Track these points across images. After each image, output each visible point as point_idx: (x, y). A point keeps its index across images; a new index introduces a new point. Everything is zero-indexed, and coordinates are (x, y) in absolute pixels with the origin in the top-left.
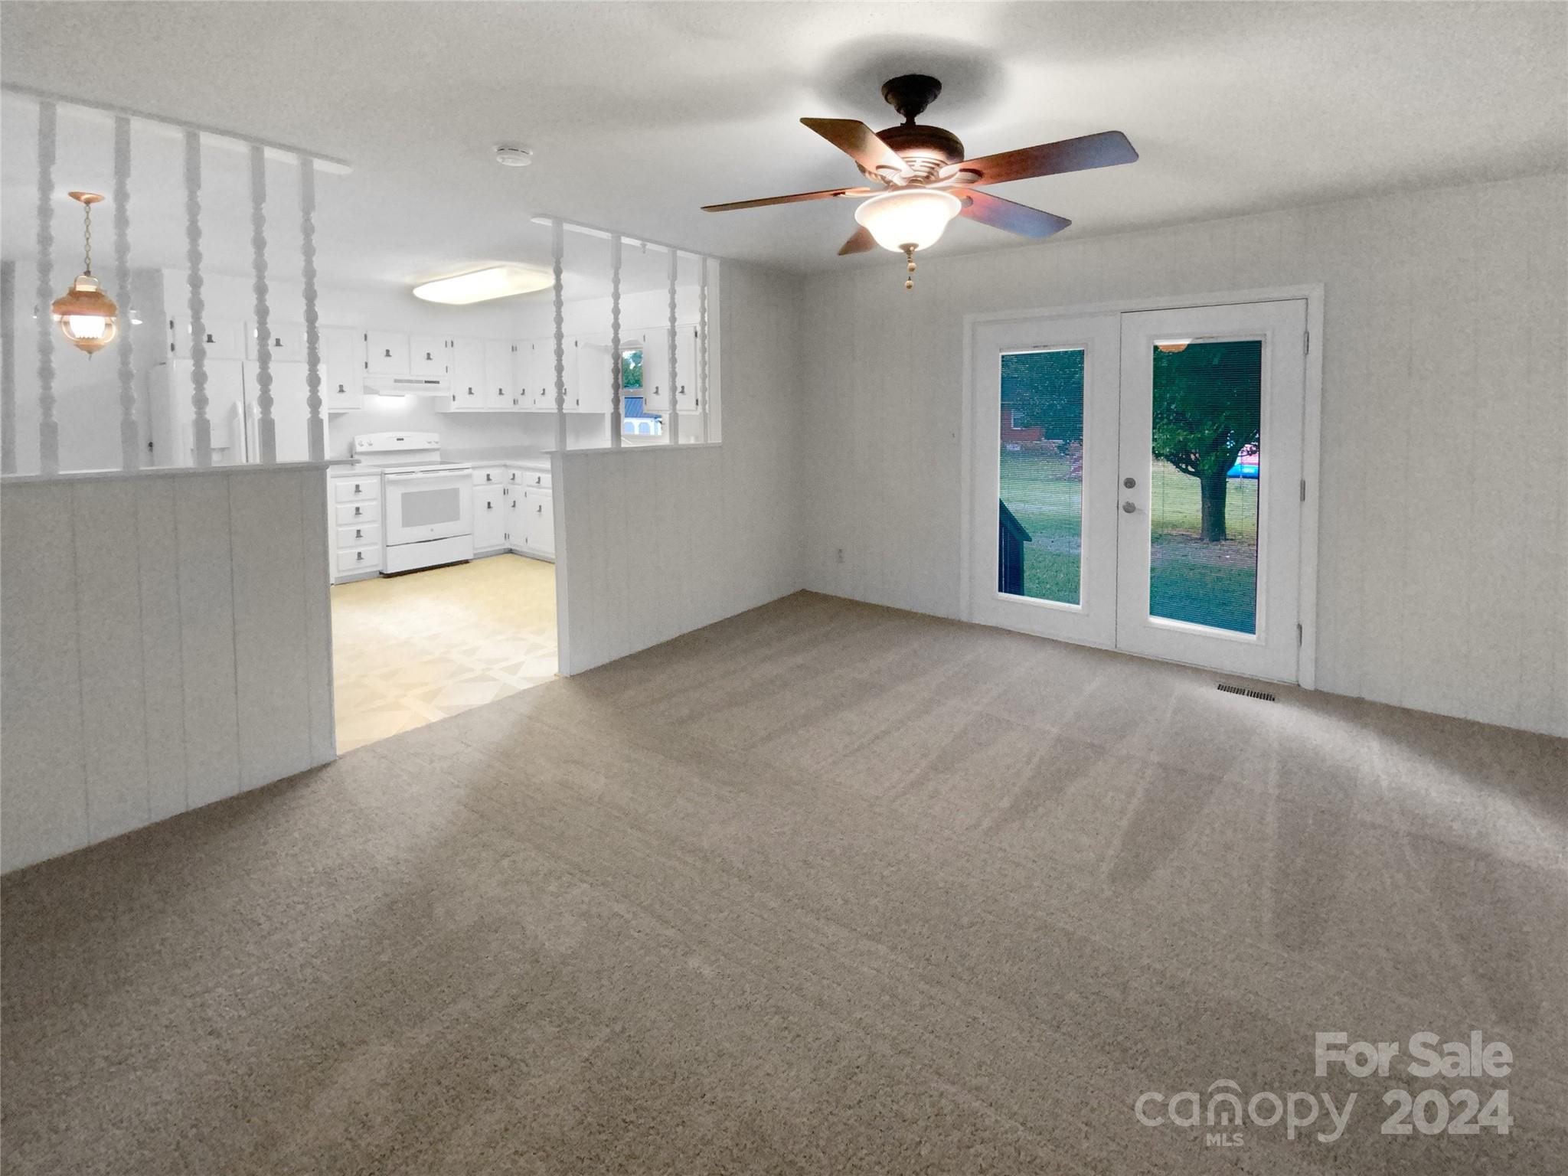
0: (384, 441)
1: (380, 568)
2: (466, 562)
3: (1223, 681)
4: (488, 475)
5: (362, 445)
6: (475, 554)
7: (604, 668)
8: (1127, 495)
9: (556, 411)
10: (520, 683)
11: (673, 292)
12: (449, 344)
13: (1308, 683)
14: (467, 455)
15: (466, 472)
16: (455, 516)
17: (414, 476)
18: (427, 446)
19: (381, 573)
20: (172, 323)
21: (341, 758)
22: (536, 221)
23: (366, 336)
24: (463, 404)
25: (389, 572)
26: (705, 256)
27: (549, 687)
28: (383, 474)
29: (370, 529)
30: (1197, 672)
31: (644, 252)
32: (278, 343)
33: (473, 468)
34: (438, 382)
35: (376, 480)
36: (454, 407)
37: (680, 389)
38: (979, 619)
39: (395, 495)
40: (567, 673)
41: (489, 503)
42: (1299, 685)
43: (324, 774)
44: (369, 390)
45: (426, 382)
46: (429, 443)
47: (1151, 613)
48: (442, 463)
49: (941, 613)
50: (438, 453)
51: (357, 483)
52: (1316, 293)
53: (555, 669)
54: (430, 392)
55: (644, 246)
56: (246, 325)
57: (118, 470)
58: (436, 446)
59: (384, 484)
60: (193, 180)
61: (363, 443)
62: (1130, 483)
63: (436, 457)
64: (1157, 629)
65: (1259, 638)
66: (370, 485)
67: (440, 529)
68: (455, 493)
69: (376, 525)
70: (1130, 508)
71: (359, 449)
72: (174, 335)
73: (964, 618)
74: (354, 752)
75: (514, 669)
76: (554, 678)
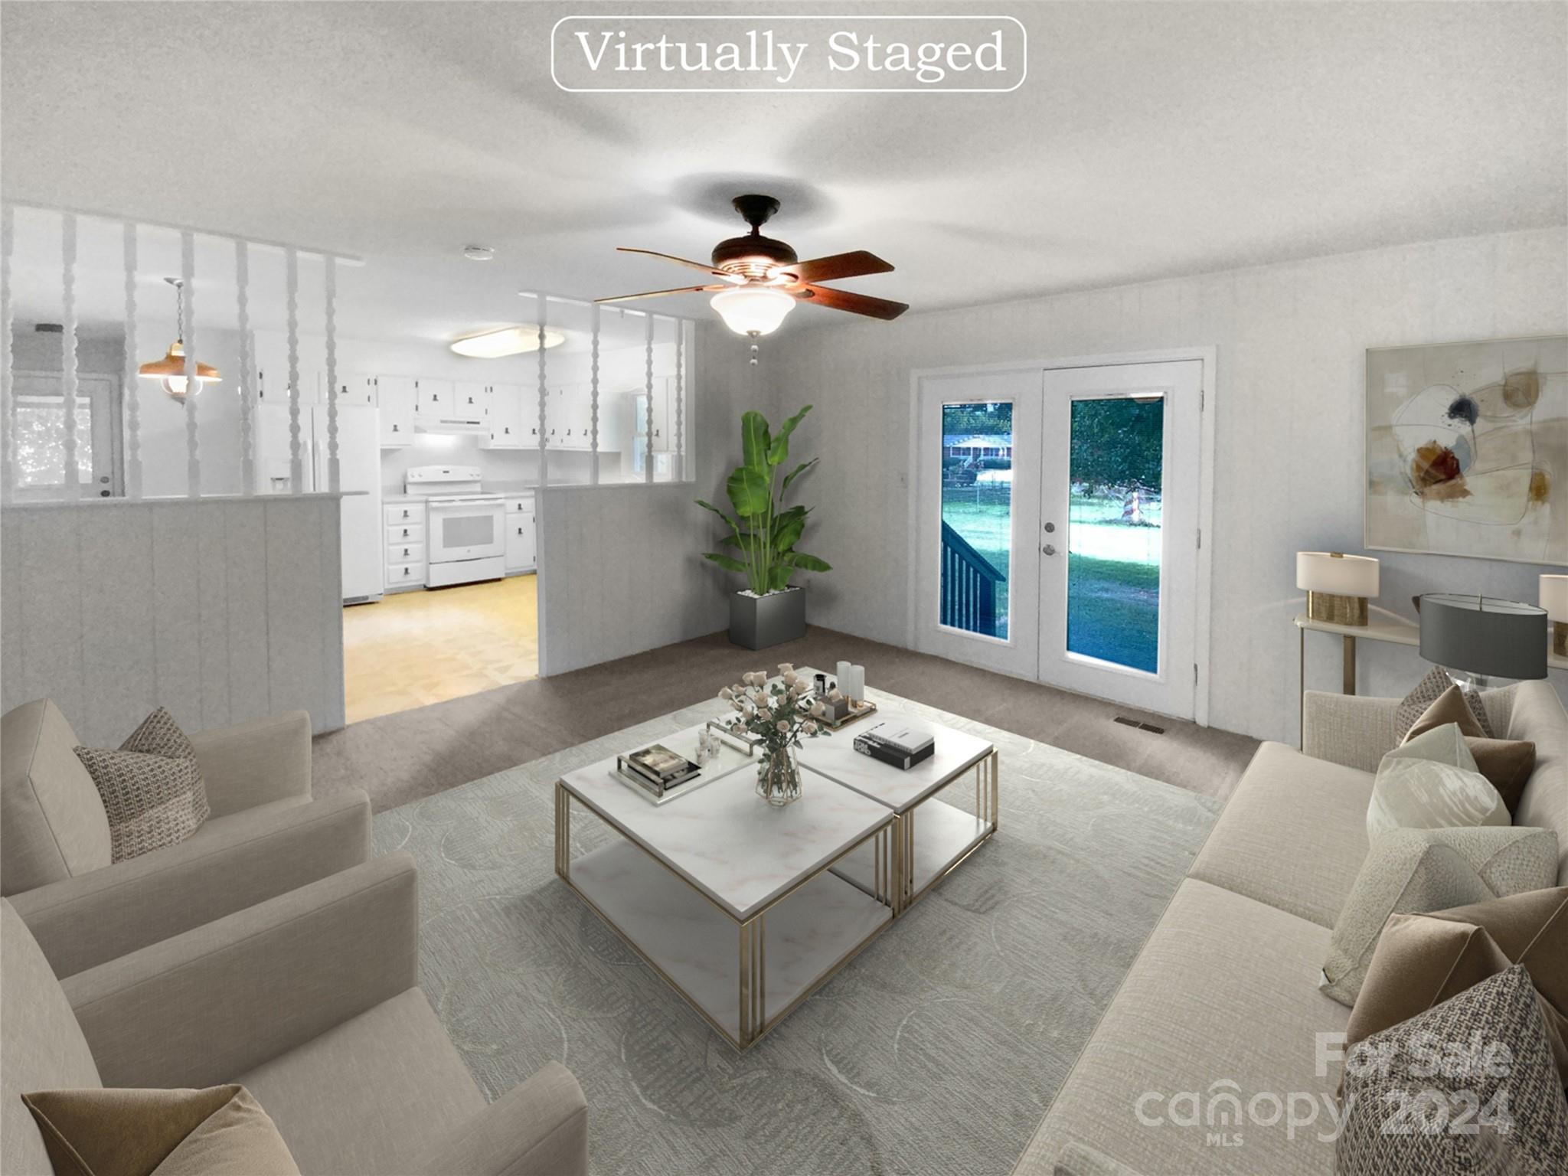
0: (433, 473)
1: (423, 582)
2: (499, 580)
3: (1123, 715)
4: (520, 505)
5: (413, 476)
6: (506, 574)
7: (578, 673)
8: (1047, 539)
9: (591, 450)
10: (505, 680)
11: (650, 350)
12: (489, 389)
13: (1202, 720)
14: (505, 487)
15: (499, 501)
16: (489, 539)
17: (454, 504)
18: (471, 479)
19: (425, 586)
20: (261, 375)
21: (348, 726)
22: (521, 294)
23: (417, 384)
24: (501, 442)
25: (432, 585)
26: (680, 318)
27: (527, 685)
28: (427, 502)
29: (416, 549)
30: (1102, 704)
31: (622, 317)
32: (344, 389)
33: (506, 498)
34: (478, 423)
35: (421, 507)
36: (493, 445)
37: (655, 433)
38: (925, 648)
39: (437, 522)
40: (544, 676)
41: (520, 530)
42: (1195, 722)
43: (334, 739)
44: (418, 430)
45: (468, 423)
46: (472, 475)
47: (1068, 649)
48: (482, 493)
49: (892, 641)
50: (479, 485)
51: (406, 509)
52: (1210, 355)
53: (536, 672)
54: (473, 430)
55: (622, 312)
56: (319, 374)
57: (186, 496)
58: (477, 478)
59: (428, 510)
60: (242, 279)
61: (415, 475)
62: (1050, 528)
63: (478, 488)
64: (1073, 663)
65: (1161, 677)
66: (416, 510)
67: (475, 550)
68: (489, 520)
69: (420, 546)
70: (1049, 551)
71: (410, 479)
72: (262, 386)
73: (911, 647)
74: (358, 724)
75: (504, 670)
76: (535, 678)
